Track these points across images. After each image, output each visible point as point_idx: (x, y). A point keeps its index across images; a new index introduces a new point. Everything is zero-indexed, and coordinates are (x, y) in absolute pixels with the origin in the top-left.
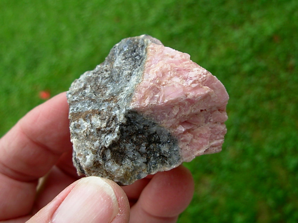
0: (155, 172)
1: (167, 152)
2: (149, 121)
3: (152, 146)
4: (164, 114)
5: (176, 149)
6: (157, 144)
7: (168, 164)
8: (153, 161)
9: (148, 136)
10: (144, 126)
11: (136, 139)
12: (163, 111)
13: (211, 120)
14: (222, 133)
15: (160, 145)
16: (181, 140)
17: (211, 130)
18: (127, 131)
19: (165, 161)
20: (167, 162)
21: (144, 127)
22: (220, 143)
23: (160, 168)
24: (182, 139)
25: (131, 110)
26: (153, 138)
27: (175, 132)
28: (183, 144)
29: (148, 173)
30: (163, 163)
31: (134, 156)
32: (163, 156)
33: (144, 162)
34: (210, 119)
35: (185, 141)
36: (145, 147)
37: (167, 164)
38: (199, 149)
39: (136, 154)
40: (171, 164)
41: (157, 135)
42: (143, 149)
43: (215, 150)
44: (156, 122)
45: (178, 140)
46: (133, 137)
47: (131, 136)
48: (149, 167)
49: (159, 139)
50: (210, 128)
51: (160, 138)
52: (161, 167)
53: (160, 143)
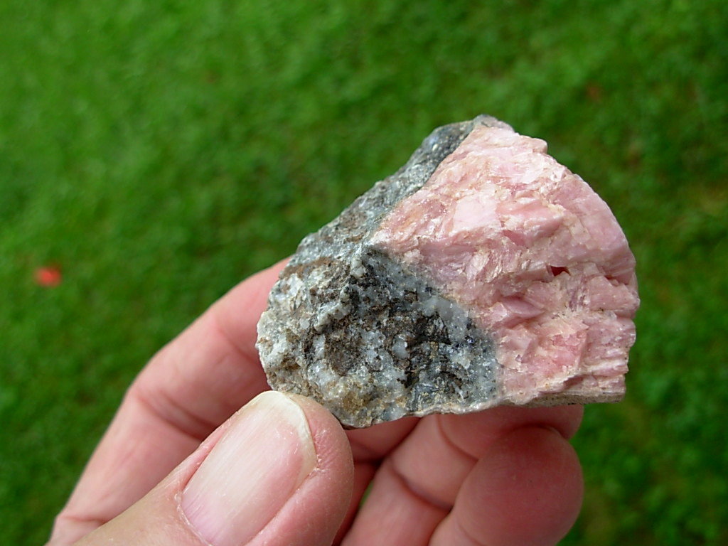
0: (425, 410)
1: (466, 368)
2: (417, 279)
3: (426, 347)
4: (454, 266)
5: (489, 363)
6: (442, 345)
7: (462, 397)
8: (425, 385)
9: (419, 320)
10: (406, 292)
11: (387, 322)
12: (450, 258)
13: (586, 301)
14: (620, 341)
15: (449, 348)
16: (502, 344)
17: (587, 329)
18: (368, 299)
19: (457, 389)
20: (461, 393)
21: (405, 294)
22: (616, 369)
23: (439, 403)
24: (504, 340)
25: (371, 246)
26: (432, 327)
27: (484, 318)
28: (508, 353)
29: (408, 409)
30: (450, 392)
31: (377, 361)
32: (452, 376)
33: (398, 380)
34: (583, 298)
35: (511, 346)
36: (406, 345)
37: (460, 397)
38: (549, 375)
39: (381, 357)
40: (469, 399)
41: (441, 321)
42: (401, 347)
43: (603, 388)
44: (434, 284)
45: (495, 343)
46: (381, 316)
47: (379, 312)
48: (414, 397)
49: (444, 331)
50: (584, 322)
51: (447, 330)
52: (443, 402)
53: (448, 342)
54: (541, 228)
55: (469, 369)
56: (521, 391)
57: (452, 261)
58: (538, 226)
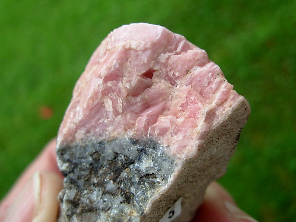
0: (147, 206)
1: (152, 165)
2: (90, 144)
3: (124, 174)
4: (101, 121)
5: (160, 151)
6: (131, 166)
7: (161, 181)
8: (138, 194)
9: (110, 164)
10: (92, 155)
11: (96, 179)
12: (96, 119)
13: (177, 74)
14: (212, 75)
15: (136, 165)
16: (158, 135)
17: (192, 87)
18: (79, 178)
19: (156, 180)
20: (158, 180)
21: (92, 157)
22: (225, 90)
23: (151, 196)
24: (156, 132)
25: (59, 149)
26: (119, 162)
27: (137, 131)
28: (165, 137)
29: (139, 214)
30: (153, 185)
31: (105, 203)
32: (147, 175)
33: (121, 203)
34: (174, 75)
35: (163, 132)
36: (112, 182)
37: (159, 182)
39: (105, 199)
40: (164, 179)
41: (120, 155)
42: (111, 186)
43: (230, 106)
44: (100, 139)
45: (154, 139)
46: (92, 180)
47: (88, 180)
48: (138, 205)
49: (126, 158)
50: (186, 86)
51: (126, 156)
52: (153, 193)
53: (133, 163)
54: (117, 60)
55: (154, 165)
56: (187, 149)
57: (99, 119)
58: (115, 61)
